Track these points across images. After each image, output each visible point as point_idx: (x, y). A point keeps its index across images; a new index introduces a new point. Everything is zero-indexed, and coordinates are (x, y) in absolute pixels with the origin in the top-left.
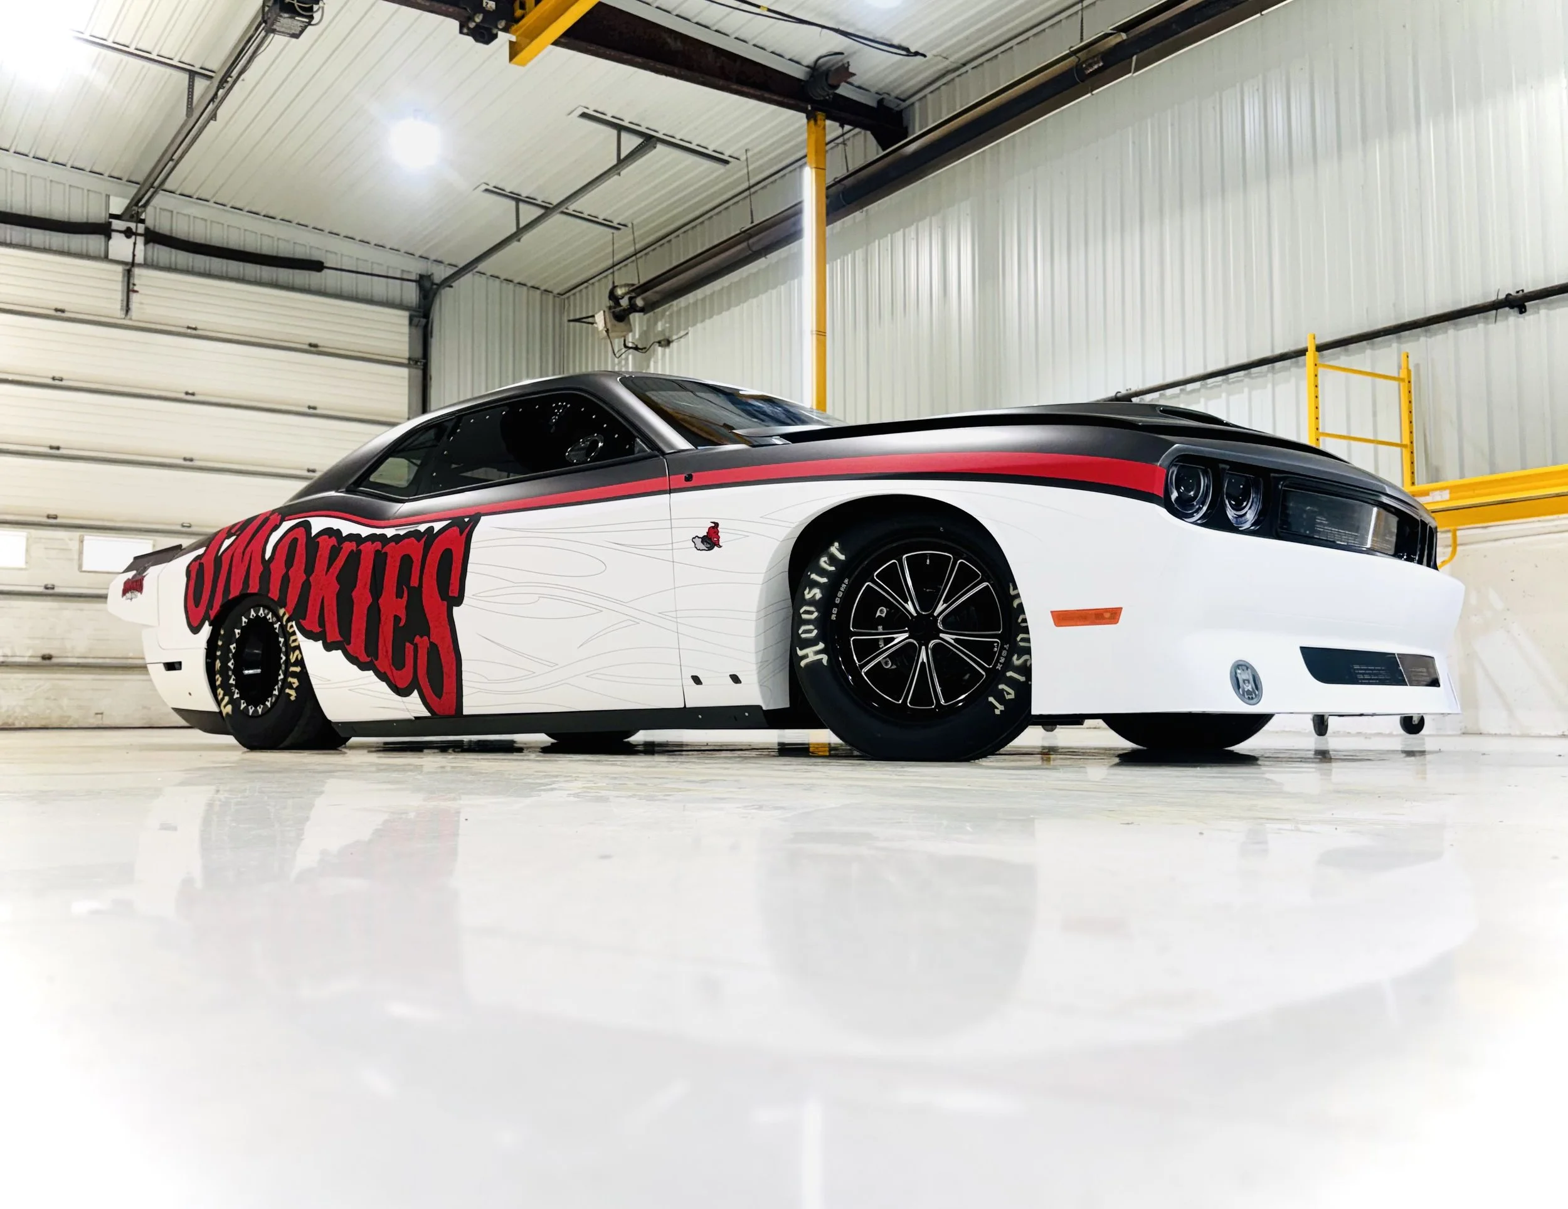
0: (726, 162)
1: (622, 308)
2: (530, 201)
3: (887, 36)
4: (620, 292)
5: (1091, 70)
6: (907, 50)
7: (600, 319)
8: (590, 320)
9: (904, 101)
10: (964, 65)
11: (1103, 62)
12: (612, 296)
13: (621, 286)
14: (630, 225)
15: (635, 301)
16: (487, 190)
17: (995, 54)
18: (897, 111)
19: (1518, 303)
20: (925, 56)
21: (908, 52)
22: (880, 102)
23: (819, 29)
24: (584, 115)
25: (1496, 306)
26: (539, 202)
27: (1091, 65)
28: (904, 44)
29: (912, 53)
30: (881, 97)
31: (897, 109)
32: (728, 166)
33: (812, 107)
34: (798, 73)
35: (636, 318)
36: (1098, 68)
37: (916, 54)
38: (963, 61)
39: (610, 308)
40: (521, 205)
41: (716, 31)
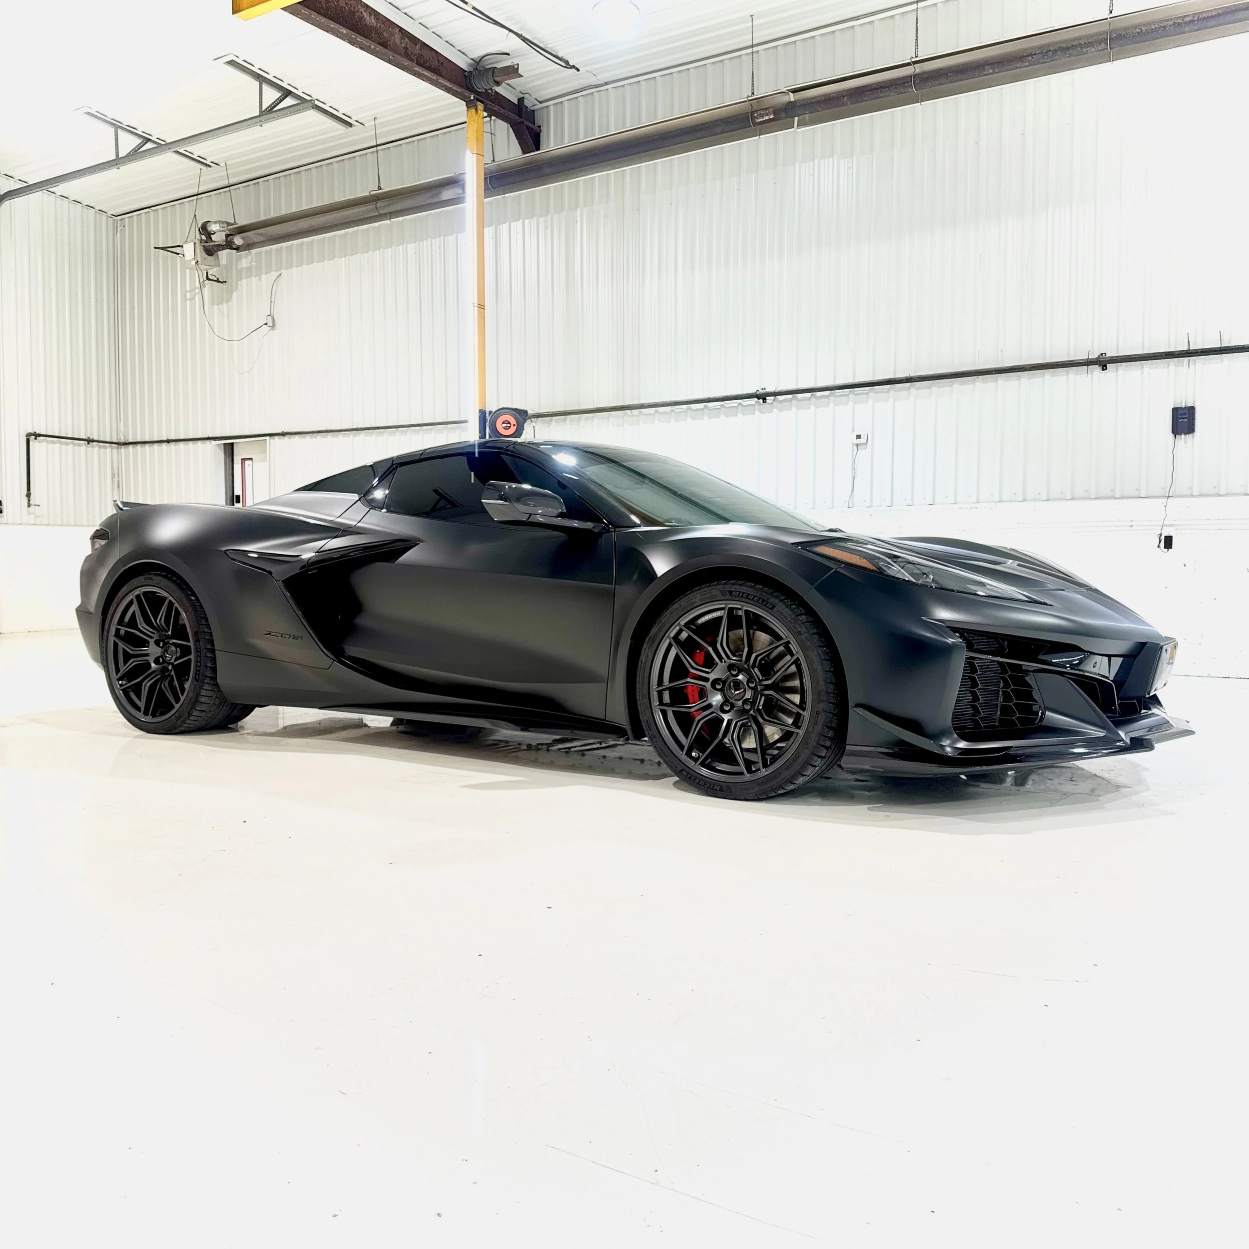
0: (350, 125)
1: (213, 244)
2: (131, 130)
3: (555, 48)
4: (213, 227)
5: (762, 120)
6: (567, 62)
7: (189, 250)
8: (178, 250)
9: (540, 102)
10: (606, 84)
11: (774, 115)
12: (204, 229)
13: (215, 222)
14: (223, 164)
15: (233, 239)
16: (88, 113)
17: (638, 80)
18: (531, 110)
19: (1103, 363)
20: (578, 70)
21: (568, 65)
22: (521, 100)
23: (507, 31)
24: (232, 63)
25: (1088, 363)
26: (139, 132)
27: (762, 116)
28: (566, 58)
29: (570, 65)
30: (522, 96)
31: (532, 108)
32: (350, 129)
33: (474, 97)
34: (462, 62)
35: (224, 254)
36: (768, 119)
37: (573, 67)
38: (606, 81)
39: (201, 241)
40: (120, 132)
41: (405, 13)
